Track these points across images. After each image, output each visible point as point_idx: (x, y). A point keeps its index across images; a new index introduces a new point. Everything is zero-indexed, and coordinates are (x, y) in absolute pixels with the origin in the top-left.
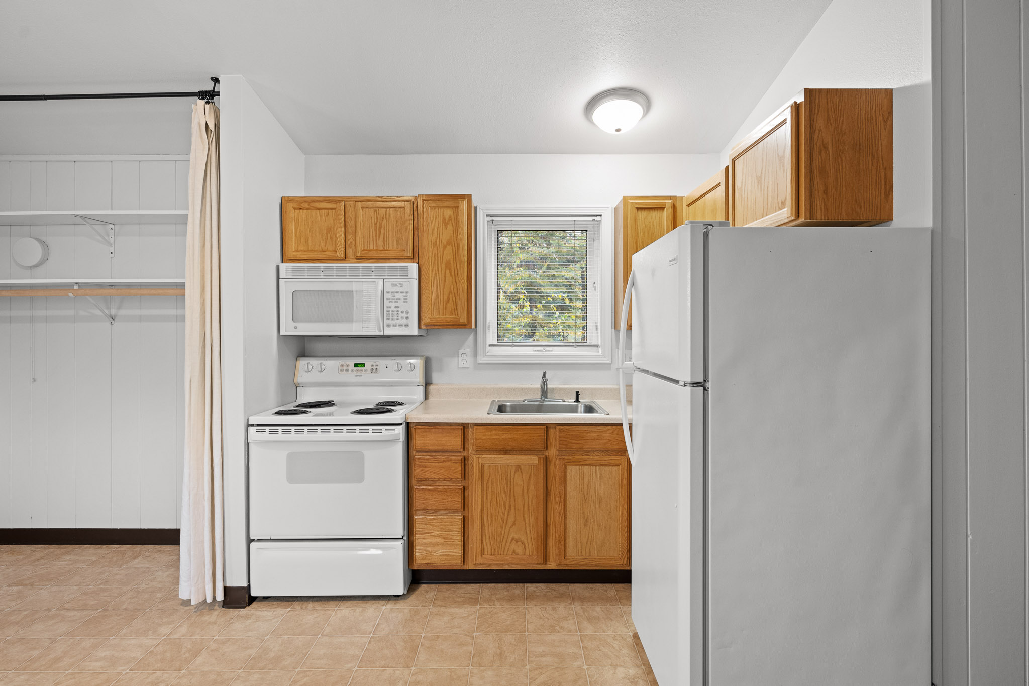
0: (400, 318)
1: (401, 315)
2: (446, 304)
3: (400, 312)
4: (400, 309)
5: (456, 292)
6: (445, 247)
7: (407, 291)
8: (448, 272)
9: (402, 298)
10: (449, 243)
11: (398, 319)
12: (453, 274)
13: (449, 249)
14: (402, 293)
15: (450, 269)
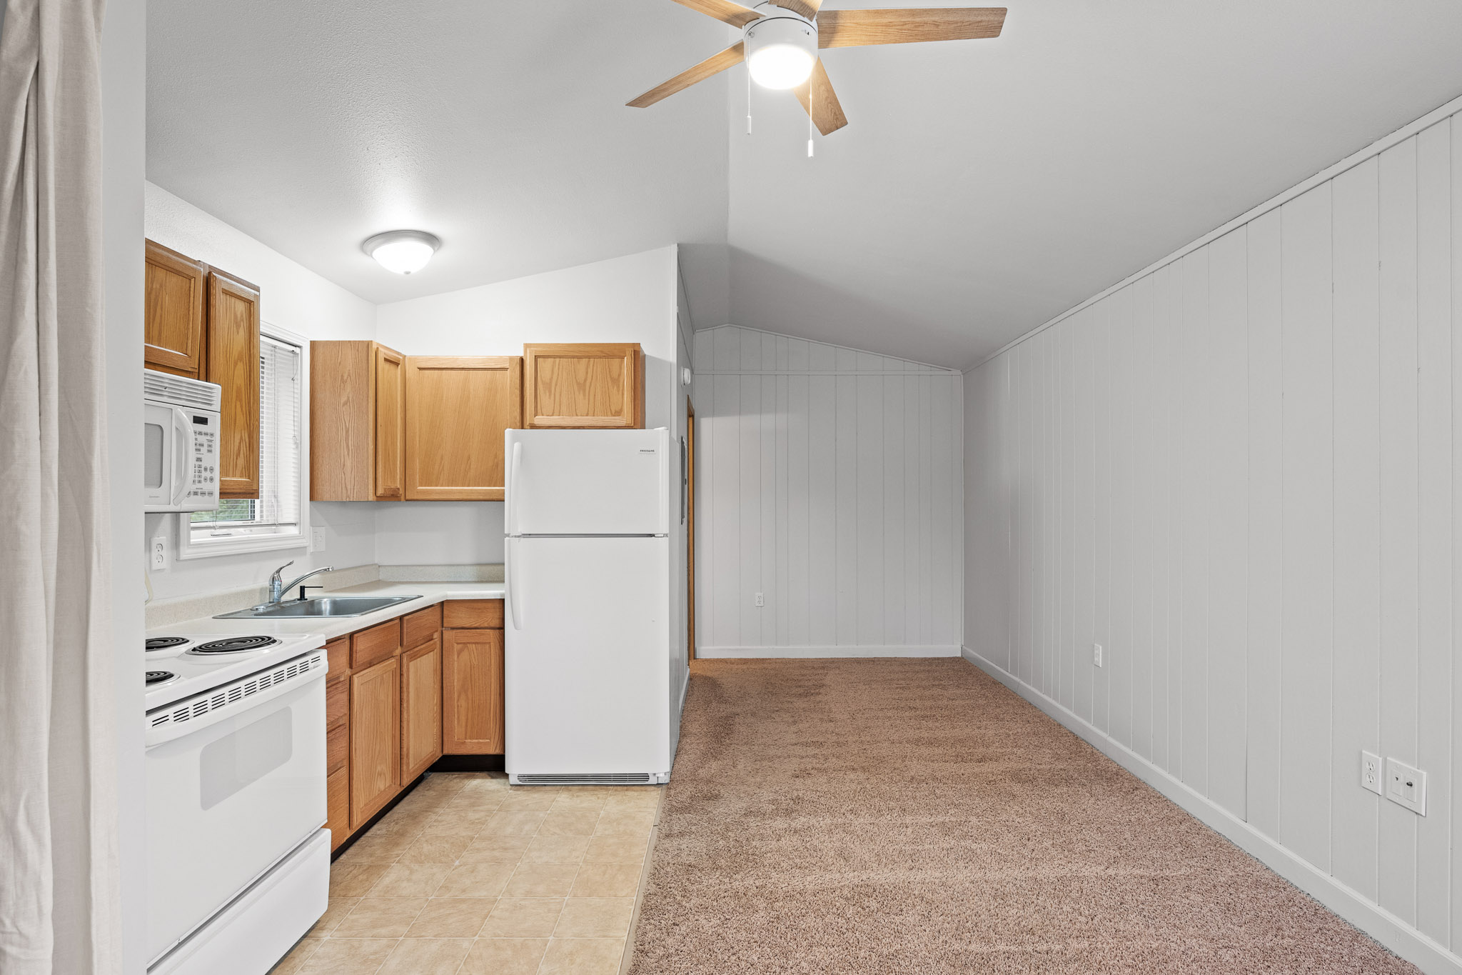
0: (202, 479)
1: (204, 474)
2: (237, 459)
3: (203, 469)
4: (204, 464)
5: (247, 440)
6: (236, 364)
7: (212, 432)
8: (238, 403)
9: (206, 444)
10: (240, 358)
11: (200, 482)
12: (244, 409)
13: (240, 366)
14: (206, 434)
15: (241, 401)
